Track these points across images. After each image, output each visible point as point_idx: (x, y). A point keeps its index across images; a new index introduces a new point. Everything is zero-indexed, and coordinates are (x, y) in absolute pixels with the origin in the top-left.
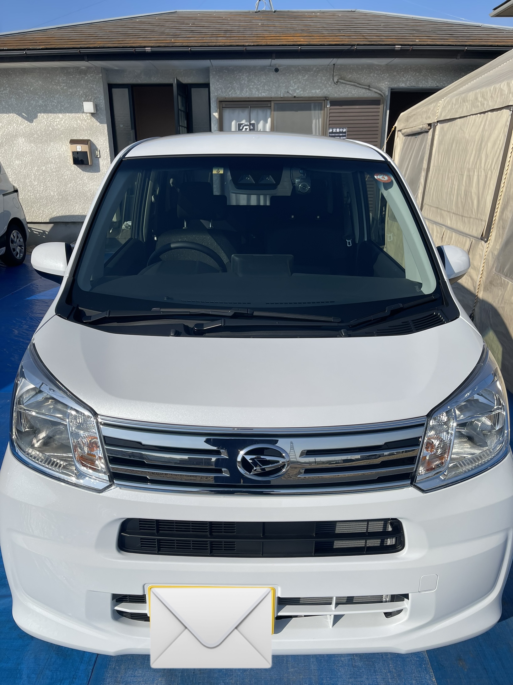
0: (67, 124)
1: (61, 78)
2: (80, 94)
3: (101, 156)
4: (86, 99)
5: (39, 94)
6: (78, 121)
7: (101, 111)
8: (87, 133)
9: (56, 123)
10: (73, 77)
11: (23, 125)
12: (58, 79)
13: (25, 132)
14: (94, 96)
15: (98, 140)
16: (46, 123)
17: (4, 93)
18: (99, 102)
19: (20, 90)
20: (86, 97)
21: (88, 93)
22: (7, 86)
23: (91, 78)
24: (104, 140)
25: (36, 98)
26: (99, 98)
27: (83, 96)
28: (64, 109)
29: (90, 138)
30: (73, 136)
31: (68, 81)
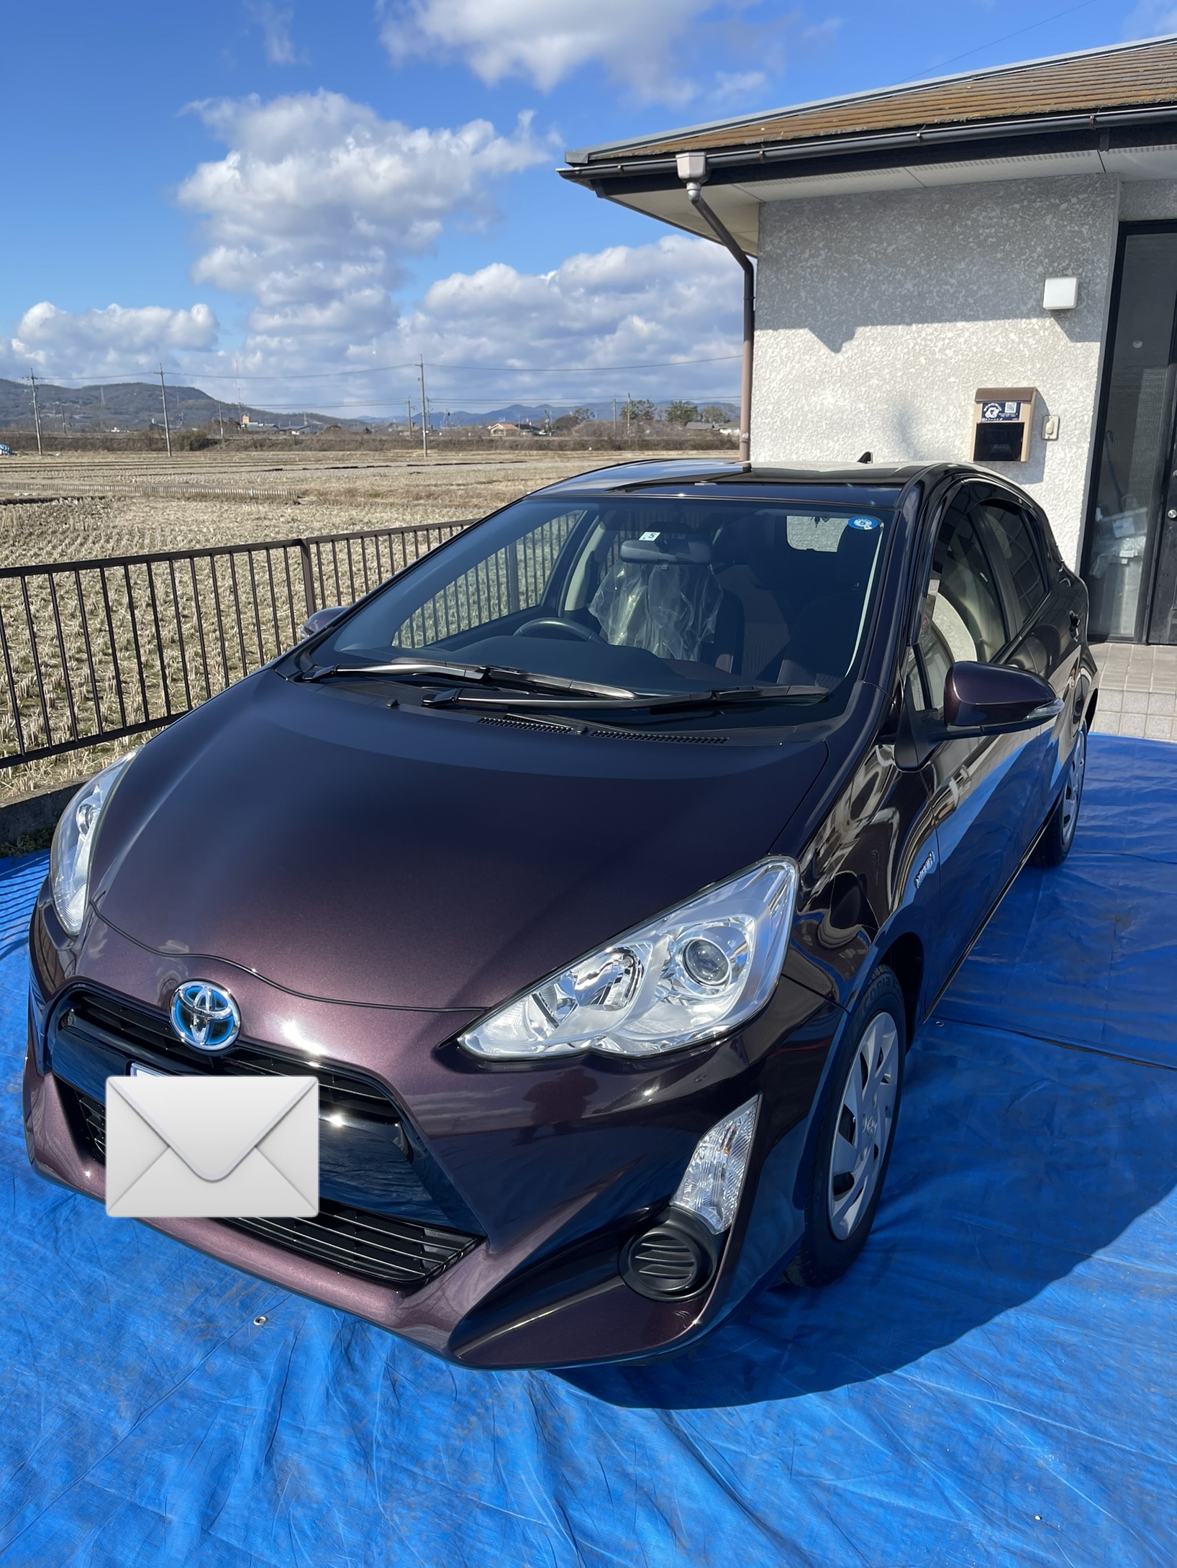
0: (976, 344)
1: (984, 214)
2: (1035, 255)
3: (1060, 437)
4: (1051, 269)
6: (1012, 336)
7: (1090, 302)
8: (1031, 370)
9: (941, 343)
10: (1022, 207)
12: (974, 215)
13: (847, 371)
14: (1078, 260)
15: (1062, 389)
16: (912, 345)
17: (809, 264)
18: (1090, 275)
19: (856, 256)
20: (1051, 262)
21: (1061, 251)
22: (820, 245)
23: (1078, 206)
24: (1081, 389)
26: (1093, 262)
27: (1042, 262)
28: (975, 303)
29: (1037, 385)
30: (985, 379)
31: (1005, 221)
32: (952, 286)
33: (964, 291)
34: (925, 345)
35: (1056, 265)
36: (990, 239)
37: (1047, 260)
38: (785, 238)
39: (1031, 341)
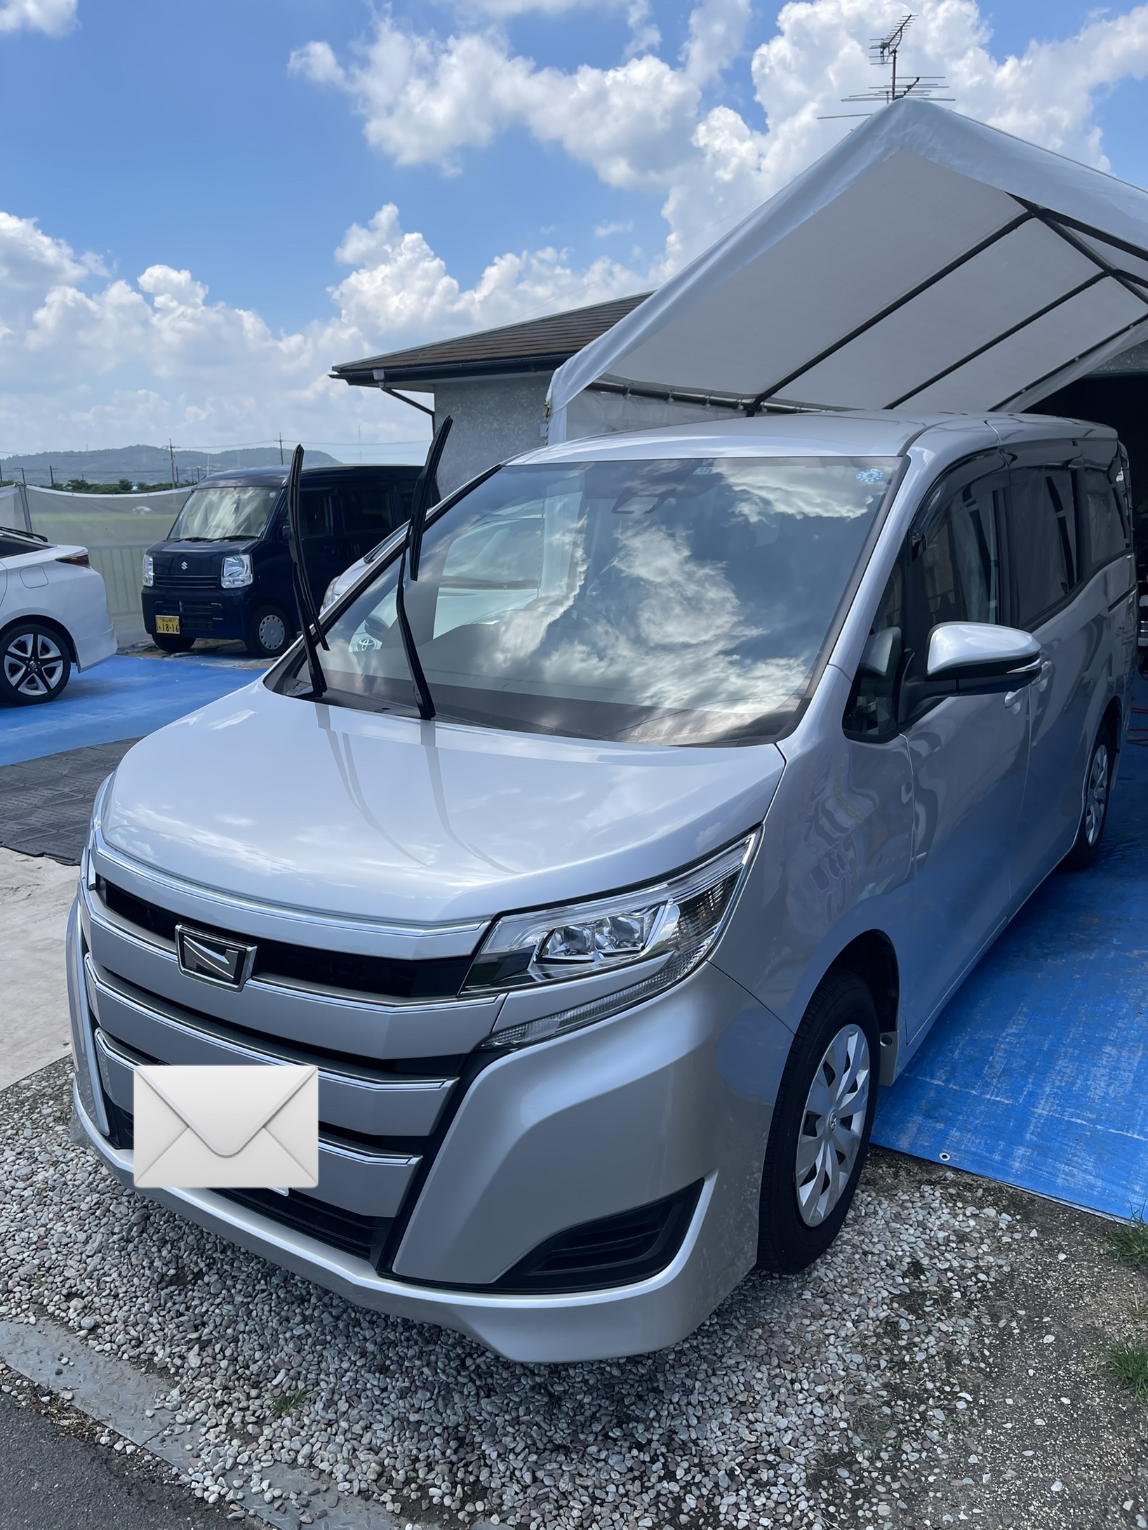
5: (495, 414)
25: (491, 420)
32: (512, 425)
33: (517, 428)
36: (525, 405)
38: (444, 399)
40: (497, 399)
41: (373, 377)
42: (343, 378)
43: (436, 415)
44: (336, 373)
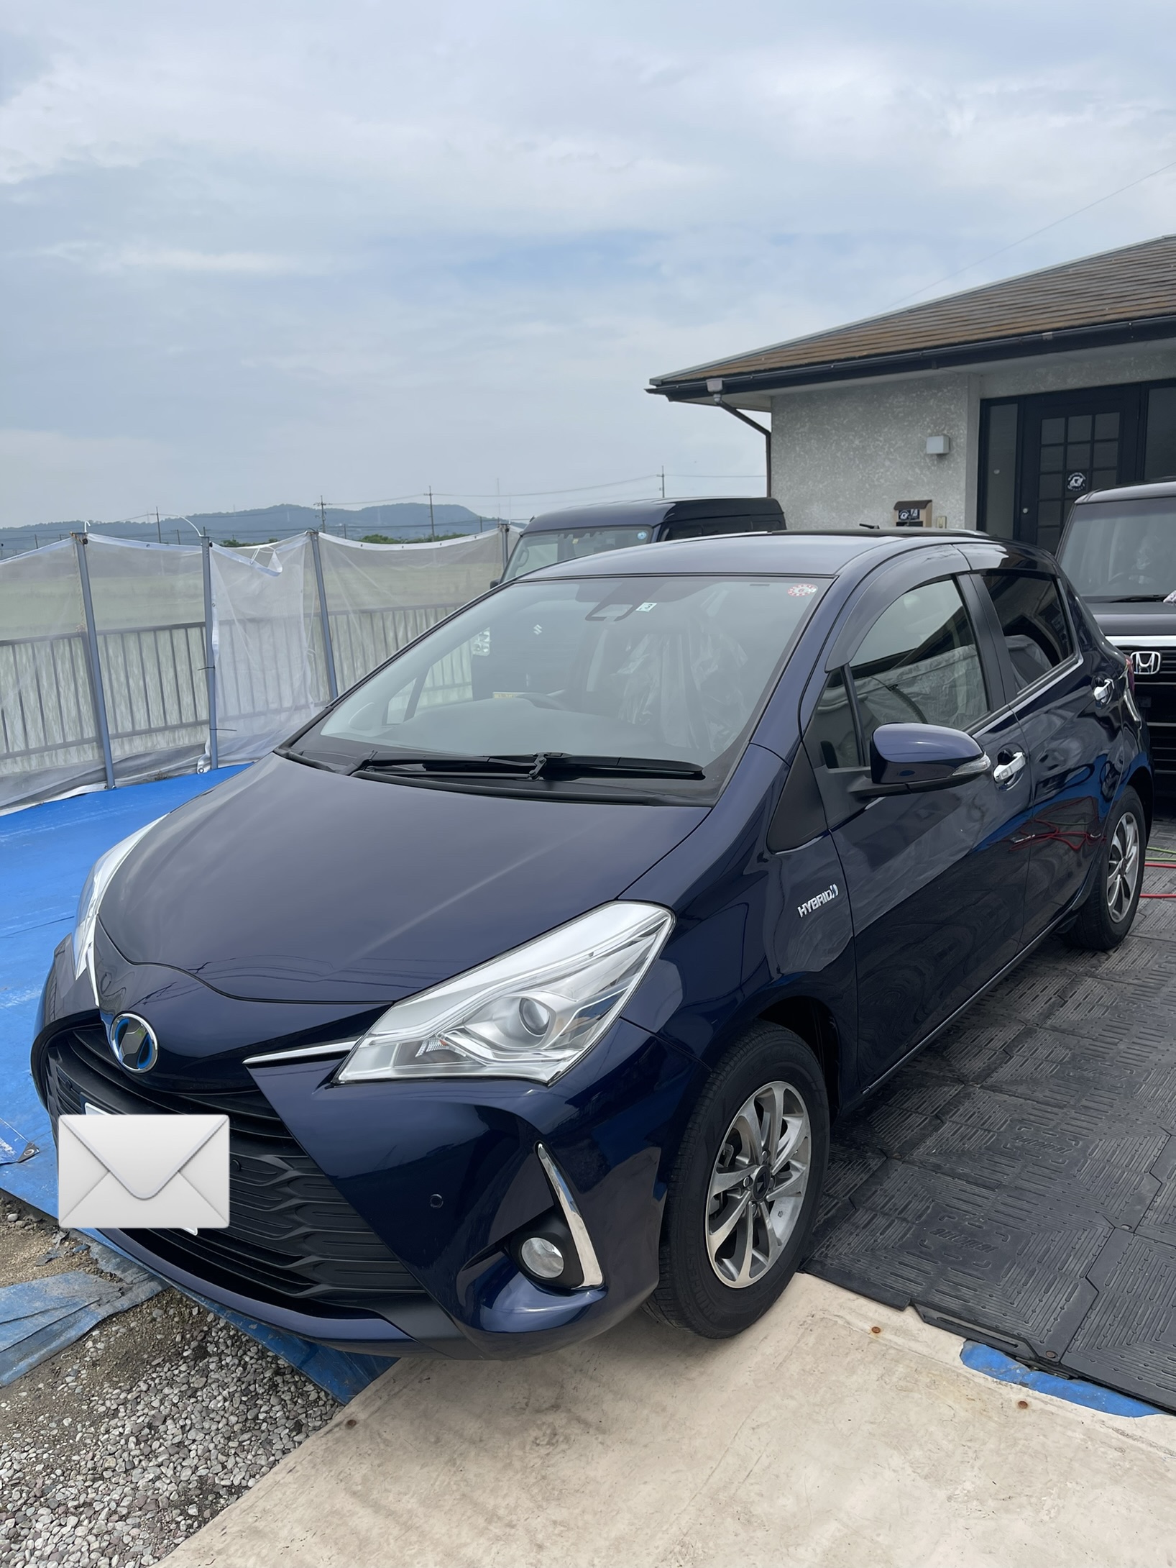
0: (896, 476)
1: (896, 400)
2: (926, 423)
4: (935, 431)
5: (856, 429)
6: (917, 470)
7: (959, 449)
8: (929, 490)
9: (877, 476)
10: (917, 395)
11: (823, 482)
12: (890, 401)
13: (824, 493)
14: (949, 425)
15: (946, 501)
16: (861, 477)
17: (800, 431)
18: (957, 433)
19: (827, 426)
20: (935, 427)
21: (940, 420)
22: (806, 420)
23: (947, 394)
24: (958, 501)
25: (851, 437)
26: (958, 426)
27: (929, 427)
28: (895, 451)
29: (930, 498)
30: (902, 496)
31: (907, 403)
32: (881, 441)
33: (888, 445)
34: (869, 477)
35: (937, 428)
36: (901, 415)
37: (932, 426)
38: (786, 416)
39: (928, 473)
40: (860, 409)
41: (706, 387)
42: (663, 394)
43: (772, 434)
44: (655, 387)
